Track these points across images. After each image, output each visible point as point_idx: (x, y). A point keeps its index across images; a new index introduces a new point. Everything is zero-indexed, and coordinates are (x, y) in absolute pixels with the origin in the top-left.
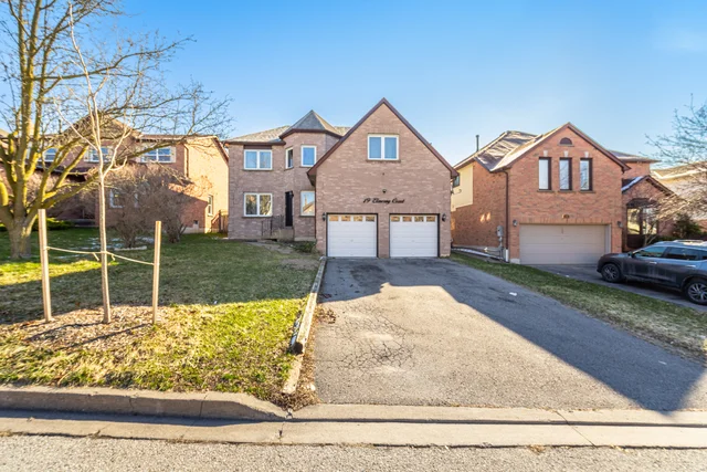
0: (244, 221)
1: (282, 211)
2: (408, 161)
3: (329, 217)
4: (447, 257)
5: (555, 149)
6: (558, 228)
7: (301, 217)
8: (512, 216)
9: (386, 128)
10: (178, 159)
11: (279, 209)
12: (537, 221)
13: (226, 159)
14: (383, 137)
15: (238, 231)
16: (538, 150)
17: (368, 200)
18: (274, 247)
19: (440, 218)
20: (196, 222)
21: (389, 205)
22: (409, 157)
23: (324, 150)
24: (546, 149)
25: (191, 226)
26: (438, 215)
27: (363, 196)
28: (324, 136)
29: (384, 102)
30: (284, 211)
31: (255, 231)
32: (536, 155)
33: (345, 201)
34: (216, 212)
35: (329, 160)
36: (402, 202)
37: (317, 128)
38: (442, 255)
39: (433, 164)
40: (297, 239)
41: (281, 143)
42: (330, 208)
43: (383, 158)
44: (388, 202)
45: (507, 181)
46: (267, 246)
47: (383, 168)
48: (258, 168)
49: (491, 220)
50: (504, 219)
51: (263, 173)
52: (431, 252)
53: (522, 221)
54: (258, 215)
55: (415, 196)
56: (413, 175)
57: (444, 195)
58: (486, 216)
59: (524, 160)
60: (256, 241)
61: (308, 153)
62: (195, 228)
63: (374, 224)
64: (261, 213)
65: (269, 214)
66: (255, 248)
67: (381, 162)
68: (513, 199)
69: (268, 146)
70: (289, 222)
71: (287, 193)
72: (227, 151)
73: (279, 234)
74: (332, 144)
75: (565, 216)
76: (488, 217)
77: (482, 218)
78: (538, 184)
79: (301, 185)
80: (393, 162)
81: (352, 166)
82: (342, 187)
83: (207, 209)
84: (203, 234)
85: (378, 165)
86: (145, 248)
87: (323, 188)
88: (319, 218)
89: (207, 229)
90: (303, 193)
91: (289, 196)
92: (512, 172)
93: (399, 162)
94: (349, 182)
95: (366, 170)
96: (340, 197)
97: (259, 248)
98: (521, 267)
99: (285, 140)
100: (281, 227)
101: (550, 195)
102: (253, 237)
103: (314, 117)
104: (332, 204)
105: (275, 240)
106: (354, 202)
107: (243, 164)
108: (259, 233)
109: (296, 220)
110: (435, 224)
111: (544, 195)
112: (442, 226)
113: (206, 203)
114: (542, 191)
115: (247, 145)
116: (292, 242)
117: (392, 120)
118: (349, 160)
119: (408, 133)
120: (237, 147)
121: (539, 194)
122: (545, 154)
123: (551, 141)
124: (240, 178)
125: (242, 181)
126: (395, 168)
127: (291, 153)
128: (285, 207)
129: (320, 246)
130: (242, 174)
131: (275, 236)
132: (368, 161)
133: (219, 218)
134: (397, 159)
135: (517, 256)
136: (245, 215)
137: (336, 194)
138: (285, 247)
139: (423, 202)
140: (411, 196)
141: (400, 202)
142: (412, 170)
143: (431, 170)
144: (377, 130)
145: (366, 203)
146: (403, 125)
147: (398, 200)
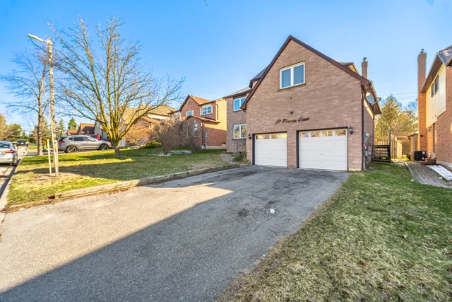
2: (313, 82)
3: (255, 136)
9: (293, 60)
10: (214, 111)
14: (292, 68)
17: (279, 121)
19: (348, 131)
21: (296, 124)
22: (314, 78)
26: (347, 128)
27: (275, 118)
29: (290, 39)
33: (263, 124)
35: (254, 97)
36: (307, 119)
39: (339, 78)
42: (255, 130)
43: (292, 85)
44: (295, 121)
47: (290, 93)
54: (240, 138)
55: (319, 112)
56: (318, 93)
67: (291, 88)
80: (300, 86)
81: (268, 97)
82: (262, 114)
85: (287, 92)
87: (250, 116)
88: (248, 137)
93: (305, 84)
94: (266, 110)
95: (278, 98)
96: (261, 121)
104: (255, 127)
106: (269, 124)
107: (233, 108)
110: (345, 138)
112: (350, 139)
115: (235, 96)
117: (299, 50)
118: (266, 93)
119: (313, 56)
120: (230, 99)
125: (232, 119)
126: (301, 92)
129: (248, 157)
130: (233, 114)
132: (279, 91)
134: (304, 82)
137: (258, 120)
139: (329, 117)
140: (316, 113)
141: (304, 120)
142: (316, 90)
143: (337, 84)
144: (286, 64)
145: (278, 124)
146: (309, 51)
147: (304, 118)
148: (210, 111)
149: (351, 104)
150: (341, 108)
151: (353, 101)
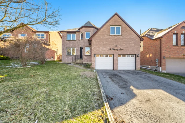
0: (67, 57)
1: (79, 54)
3: (96, 55)
4: (139, 70)
5: (179, 30)
6: (180, 60)
7: (85, 55)
8: (163, 55)
9: (117, 23)
10: (46, 37)
11: (78, 53)
12: (172, 57)
13: (61, 37)
14: (115, 27)
15: (65, 60)
16: (173, 31)
17: (110, 49)
18: (77, 66)
19: (136, 56)
20: (52, 57)
21: (118, 51)
22: (125, 34)
23: (93, 33)
24: (176, 30)
25: (51, 58)
26: (136, 55)
27: (108, 48)
28: (93, 28)
29: (116, 14)
30: (80, 54)
31: (70, 60)
32: (172, 33)
33: (102, 50)
34: (59, 54)
35: (96, 35)
36: (123, 50)
37: (91, 26)
38: (137, 69)
39: (134, 36)
40: (84, 63)
41: (79, 31)
42: (97, 52)
43: (115, 34)
44: (117, 50)
45: (161, 42)
46: (74, 65)
47: (116, 38)
48: (71, 40)
49: (152, 56)
50: (159, 56)
51: (73, 41)
52: (132, 68)
53: (167, 57)
54: (71, 55)
55: (127, 48)
56: (127, 40)
57: (138, 47)
58: (149, 55)
59: (167, 35)
60: (70, 63)
61: (88, 34)
62: (52, 59)
63: (112, 58)
64: (72, 54)
65: (75, 54)
66: (70, 66)
67: (115, 35)
68: (163, 48)
69: (74, 32)
70: (81, 57)
71: (81, 48)
72: (61, 34)
73: (78, 61)
74: (95, 31)
75: (183, 55)
76: (151, 55)
77: (148, 56)
78: (173, 43)
79: (85, 45)
80: (119, 35)
81: (104, 37)
82: (101, 45)
83: (56, 53)
84: (54, 61)
85: (114, 37)
86: (30, 66)
87: (94, 45)
88: (93, 55)
89: (56, 59)
90: (86, 47)
91: (81, 49)
92: (163, 39)
93: (121, 35)
94: (103, 43)
95: (109, 38)
96: (100, 48)
97: (72, 66)
98: (166, 74)
99: (80, 30)
100: (79, 59)
101: (177, 47)
102: (69, 62)
103: (90, 23)
104: (97, 51)
105: (77, 63)
106: (105, 50)
107: (66, 38)
108: (72, 61)
109: (84, 57)
110: (134, 58)
111: (175, 47)
112: (137, 58)
113: (56, 51)
114: (174, 46)
115: (68, 32)
116: (82, 64)
117: (118, 21)
118: (103, 35)
119: (125, 25)
120: (65, 33)
121: (173, 47)
122: (176, 32)
123: (178, 28)
124: (65, 43)
125: (66, 44)
126: (120, 38)
127: (82, 35)
128: (80, 52)
129: (93, 66)
130: (66, 41)
131: (77, 62)
132: (110, 35)
133: (60, 56)
134: (121, 34)
135: (165, 70)
136: (67, 55)
138: (80, 66)
139: (130, 50)
140: (126, 48)
141: (122, 50)
142: (126, 38)
143: (133, 38)
144: (113, 24)
145: (109, 51)
146: (123, 22)
147: (121, 49)
148: (44, 37)
149: (138, 46)
150: (135, 47)
151: (138, 45)
